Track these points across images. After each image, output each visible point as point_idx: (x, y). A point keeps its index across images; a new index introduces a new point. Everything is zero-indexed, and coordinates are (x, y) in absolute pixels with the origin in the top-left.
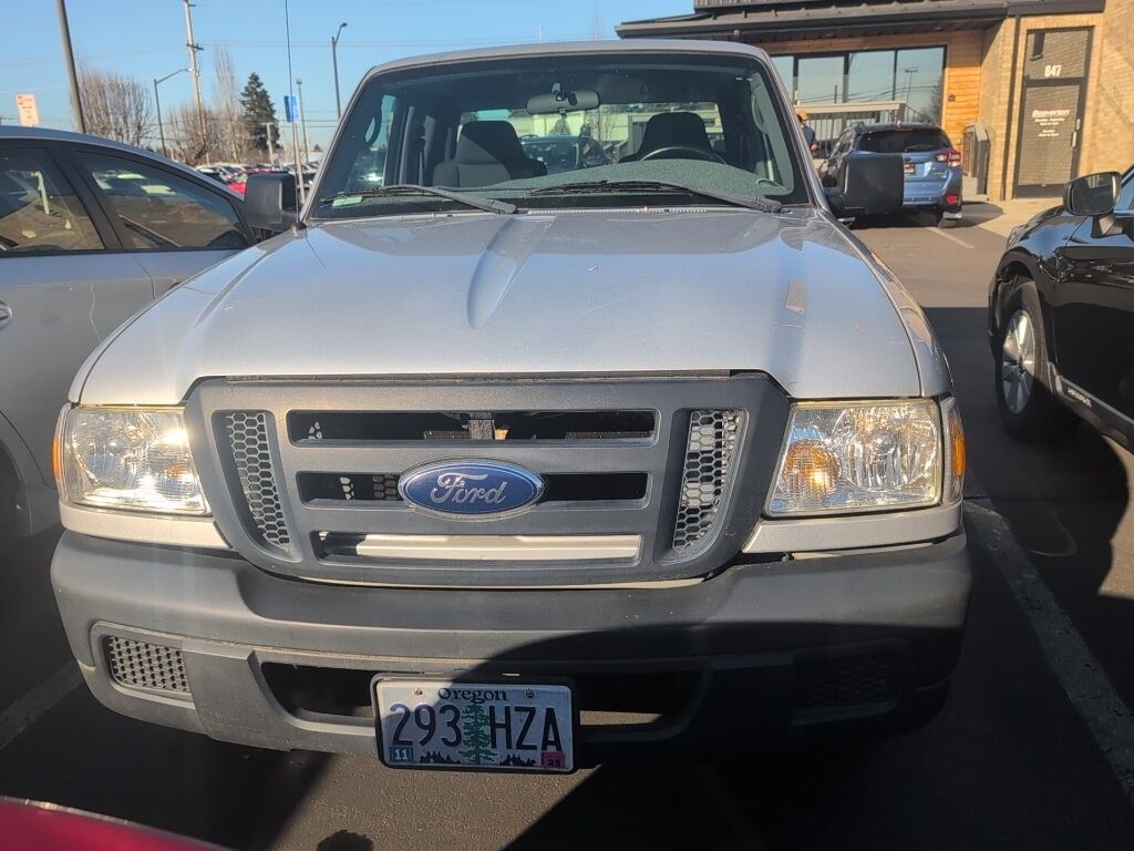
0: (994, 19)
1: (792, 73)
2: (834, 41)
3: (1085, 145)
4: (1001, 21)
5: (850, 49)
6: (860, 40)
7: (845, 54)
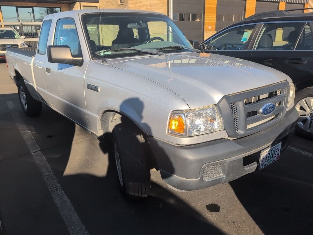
0: (74, 2)
1: (16, 12)
2: (28, 3)
3: (101, 35)
4: (76, 3)
5: (33, 6)
6: (36, 4)
7: (32, 7)
